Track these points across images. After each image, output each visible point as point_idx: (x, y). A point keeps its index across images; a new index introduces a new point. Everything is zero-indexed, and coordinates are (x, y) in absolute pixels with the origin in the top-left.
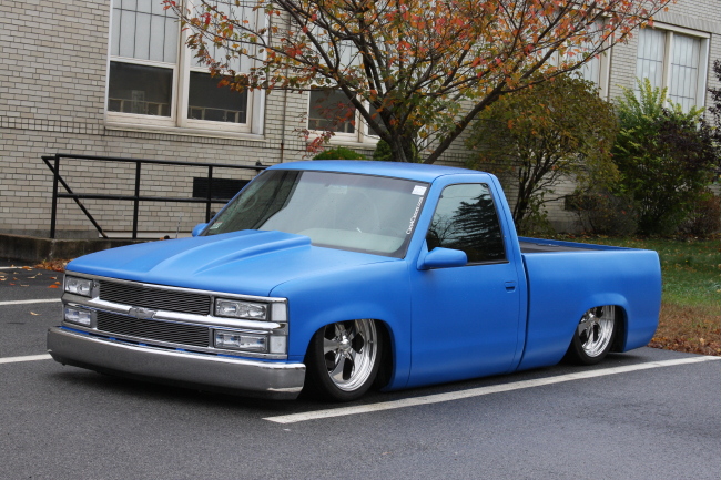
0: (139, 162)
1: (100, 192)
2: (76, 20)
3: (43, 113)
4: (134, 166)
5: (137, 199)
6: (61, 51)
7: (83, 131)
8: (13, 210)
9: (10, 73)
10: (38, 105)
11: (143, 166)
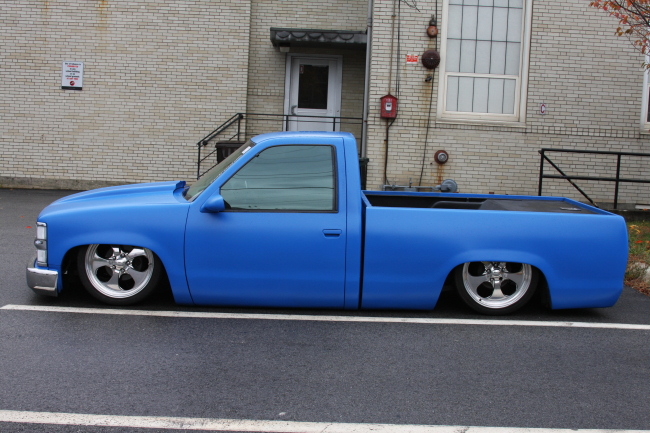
0: (619, 154)
1: (636, 177)
2: (614, 61)
3: (585, 124)
4: (616, 157)
5: (617, 180)
6: (601, 82)
7: (619, 136)
8: (558, 188)
9: (556, 98)
10: (580, 119)
11: (622, 157)
